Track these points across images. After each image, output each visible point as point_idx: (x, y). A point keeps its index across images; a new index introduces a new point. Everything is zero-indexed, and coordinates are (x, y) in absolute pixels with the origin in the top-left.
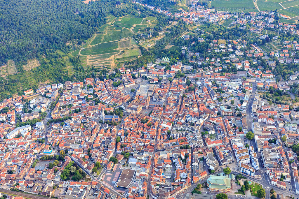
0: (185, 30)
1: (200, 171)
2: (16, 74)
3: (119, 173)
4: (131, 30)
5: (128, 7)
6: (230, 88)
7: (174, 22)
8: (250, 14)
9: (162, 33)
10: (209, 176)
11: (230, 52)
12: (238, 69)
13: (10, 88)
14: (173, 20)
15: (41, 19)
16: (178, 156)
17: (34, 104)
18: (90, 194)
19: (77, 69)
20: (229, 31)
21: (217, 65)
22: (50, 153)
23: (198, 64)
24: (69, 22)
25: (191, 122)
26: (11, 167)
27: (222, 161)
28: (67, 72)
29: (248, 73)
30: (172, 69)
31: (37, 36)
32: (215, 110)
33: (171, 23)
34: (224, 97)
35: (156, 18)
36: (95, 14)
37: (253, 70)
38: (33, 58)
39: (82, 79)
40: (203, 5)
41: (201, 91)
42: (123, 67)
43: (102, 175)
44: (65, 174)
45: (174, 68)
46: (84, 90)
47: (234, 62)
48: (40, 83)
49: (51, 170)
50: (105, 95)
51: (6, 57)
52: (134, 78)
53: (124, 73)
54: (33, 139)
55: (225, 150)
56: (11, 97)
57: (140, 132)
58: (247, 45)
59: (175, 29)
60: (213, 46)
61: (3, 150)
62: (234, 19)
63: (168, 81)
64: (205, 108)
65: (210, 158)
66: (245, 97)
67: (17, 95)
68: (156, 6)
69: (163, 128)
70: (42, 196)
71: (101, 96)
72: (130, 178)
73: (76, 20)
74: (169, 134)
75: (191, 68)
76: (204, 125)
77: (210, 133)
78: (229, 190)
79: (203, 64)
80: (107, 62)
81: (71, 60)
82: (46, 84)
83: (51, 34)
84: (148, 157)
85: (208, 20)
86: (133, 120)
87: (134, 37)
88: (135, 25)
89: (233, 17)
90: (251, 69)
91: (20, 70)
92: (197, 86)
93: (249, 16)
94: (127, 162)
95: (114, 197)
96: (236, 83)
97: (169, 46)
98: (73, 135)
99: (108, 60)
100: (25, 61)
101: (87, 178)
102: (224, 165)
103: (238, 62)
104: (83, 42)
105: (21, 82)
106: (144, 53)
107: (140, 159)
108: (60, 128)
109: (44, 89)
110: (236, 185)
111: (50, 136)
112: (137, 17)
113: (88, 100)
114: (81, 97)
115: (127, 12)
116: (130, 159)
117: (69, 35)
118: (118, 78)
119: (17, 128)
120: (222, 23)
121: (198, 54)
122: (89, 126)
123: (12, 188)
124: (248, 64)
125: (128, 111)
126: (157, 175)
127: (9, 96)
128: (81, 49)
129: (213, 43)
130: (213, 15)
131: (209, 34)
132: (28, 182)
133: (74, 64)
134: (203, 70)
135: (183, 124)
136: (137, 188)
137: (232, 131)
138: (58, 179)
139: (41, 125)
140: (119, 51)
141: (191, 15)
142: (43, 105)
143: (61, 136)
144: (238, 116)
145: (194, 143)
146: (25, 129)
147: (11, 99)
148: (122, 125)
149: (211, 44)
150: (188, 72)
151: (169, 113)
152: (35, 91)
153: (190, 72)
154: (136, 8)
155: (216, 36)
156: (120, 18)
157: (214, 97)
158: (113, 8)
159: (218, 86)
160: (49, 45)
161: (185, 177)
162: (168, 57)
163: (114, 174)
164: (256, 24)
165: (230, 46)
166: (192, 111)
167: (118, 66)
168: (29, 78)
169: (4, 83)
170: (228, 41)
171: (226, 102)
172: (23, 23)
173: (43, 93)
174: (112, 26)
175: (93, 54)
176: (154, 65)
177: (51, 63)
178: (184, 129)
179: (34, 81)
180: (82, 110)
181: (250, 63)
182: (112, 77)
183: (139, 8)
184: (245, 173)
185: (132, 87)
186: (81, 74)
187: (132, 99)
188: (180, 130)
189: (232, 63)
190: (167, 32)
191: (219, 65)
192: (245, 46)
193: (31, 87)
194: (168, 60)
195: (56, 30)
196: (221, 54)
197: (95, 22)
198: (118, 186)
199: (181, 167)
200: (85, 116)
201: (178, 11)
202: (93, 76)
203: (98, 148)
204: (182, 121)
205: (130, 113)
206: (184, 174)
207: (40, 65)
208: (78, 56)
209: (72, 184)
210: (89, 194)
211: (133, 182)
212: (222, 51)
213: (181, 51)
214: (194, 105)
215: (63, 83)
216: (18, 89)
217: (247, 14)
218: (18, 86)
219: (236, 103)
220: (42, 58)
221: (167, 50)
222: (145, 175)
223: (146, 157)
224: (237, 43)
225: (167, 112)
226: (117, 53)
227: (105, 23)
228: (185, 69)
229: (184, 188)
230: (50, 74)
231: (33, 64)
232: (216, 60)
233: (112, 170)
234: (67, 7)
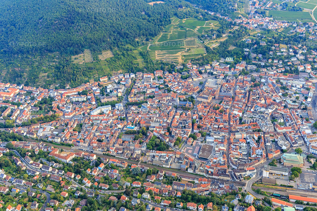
0: (247, 34)
1: (273, 150)
2: (92, 62)
3: (199, 147)
4: (196, 30)
5: (190, 11)
6: (293, 86)
7: (236, 27)
8: (308, 24)
9: (225, 36)
10: (282, 154)
11: (291, 56)
12: (300, 71)
13: (87, 74)
14: (235, 24)
15: (113, 15)
16: (251, 137)
17: (111, 89)
18: (176, 162)
19: (147, 62)
20: (289, 37)
21: (280, 66)
22: (133, 129)
23: (262, 64)
24: (138, 20)
25: (260, 111)
26: (100, 136)
27: (293, 143)
28: (138, 64)
29: (310, 74)
30: (237, 67)
31: (110, 30)
32: (282, 103)
33: (233, 27)
34: (288, 94)
35: (218, 22)
36: (160, 14)
37: (315, 73)
38: (107, 49)
39: (152, 71)
40: (261, 14)
41: (267, 87)
42: (189, 63)
43: (184, 148)
44: (151, 144)
45: (239, 66)
46: (154, 81)
47: (296, 65)
48: (114, 72)
49: (137, 141)
50: (176, 86)
51: (83, 47)
52: (201, 73)
53: (191, 68)
54: (115, 117)
55: (295, 135)
56: (89, 82)
57: (213, 117)
58: (307, 51)
59: (237, 33)
60: (275, 49)
61: (89, 124)
62: (293, 27)
63: (234, 77)
64: (272, 101)
65: (282, 140)
66: (309, 94)
67: (94, 81)
68: (216, 11)
69: (234, 115)
70: (132, 160)
71: (172, 86)
72: (210, 151)
73: (143, 19)
74: (241, 119)
75: (254, 67)
76: (272, 115)
77: (279, 121)
78: (302, 166)
79: (266, 64)
80: (175, 57)
81: (141, 54)
82: (119, 73)
83: (122, 29)
84: (224, 136)
85: (267, 27)
86: (205, 107)
87: (199, 37)
88: (199, 27)
89: (291, 26)
90: (312, 72)
91: (96, 59)
92: (262, 83)
93: (307, 26)
94: (205, 139)
95: (199, 164)
96: (299, 82)
97: (231, 48)
98: (151, 116)
99: (175, 56)
100: (100, 51)
101: (170, 149)
102: (295, 147)
103: (300, 65)
104: (151, 39)
105: (97, 70)
106: (209, 52)
107: (216, 138)
108: (138, 109)
109: (117, 77)
110: (307, 162)
111: (130, 115)
112: (200, 20)
113: (159, 89)
114: (153, 86)
115: (189, 15)
116: (208, 137)
117: (138, 32)
118: (186, 72)
119: (99, 107)
120: (281, 30)
121: (260, 56)
122: (164, 109)
123: (104, 153)
124: (309, 67)
125: (199, 99)
126: (234, 150)
127: (86, 81)
128: (149, 45)
129: (274, 46)
130: (272, 23)
131: (270, 39)
132: (117, 149)
133: (144, 58)
134: (266, 70)
135: (253, 112)
136: (218, 159)
137: (299, 121)
138: (144, 149)
139: (120, 106)
140: (185, 49)
141: (250, 21)
142: (119, 90)
143: (140, 116)
144: (304, 109)
145: (265, 128)
146: (106, 109)
147: (88, 84)
148: (195, 111)
149: (273, 48)
150: (252, 71)
151: (238, 103)
152: (109, 79)
153: (254, 71)
154: (198, 12)
155: (278, 41)
156: (183, 20)
157: (279, 92)
158: (176, 10)
159: (282, 84)
160: (120, 39)
161: (260, 154)
162: (232, 57)
163: (194, 148)
164: (315, 33)
165: (291, 50)
166: (260, 103)
167: (185, 61)
168: (104, 67)
169: (82, 69)
170: (289, 46)
171: (290, 97)
172: (97, 17)
173: (117, 81)
174: (176, 26)
175: (160, 50)
176: (218, 63)
177: (123, 55)
178: (254, 116)
179: (109, 69)
180: (156, 96)
181: (312, 66)
182: (180, 71)
183: (201, 13)
184: (315, 154)
185: (199, 80)
186: (151, 66)
187: (201, 91)
188: (250, 117)
189: (294, 65)
190: (230, 35)
191: (281, 66)
192: (306, 51)
193: (105, 74)
194: (232, 59)
195: (126, 26)
196: (283, 57)
197: (161, 21)
198: (200, 157)
199: (256, 145)
200: (159, 101)
201: (238, 17)
202: (162, 69)
203: (177, 127)
204: (251, 110)
205: (201, 101)
206: (259, 151)
207: (113, 56)
208: (147, 50)
209: (158, 153)
210: (174, 161)
211: (213, 155)
212: (284, 54)
213: (243, 52)
214: (261, 98)
215: (135, 73)
216: (94, 75)
217: (305, 24)
218: (94, 73)
219: (302, 99)
220: (115, 50)
221: (231, 51)
222: (224, 150)
223: (222, 137)
224: (298, 48)
225: (236, 102)
226: (184, 50)
227: (170, 23)
228: (248, 68)
229: (260, 162)
230: (122, 64)
231: (107, 55)
232: (278, 62)
233: (192, 145)
234: (134, 7)
